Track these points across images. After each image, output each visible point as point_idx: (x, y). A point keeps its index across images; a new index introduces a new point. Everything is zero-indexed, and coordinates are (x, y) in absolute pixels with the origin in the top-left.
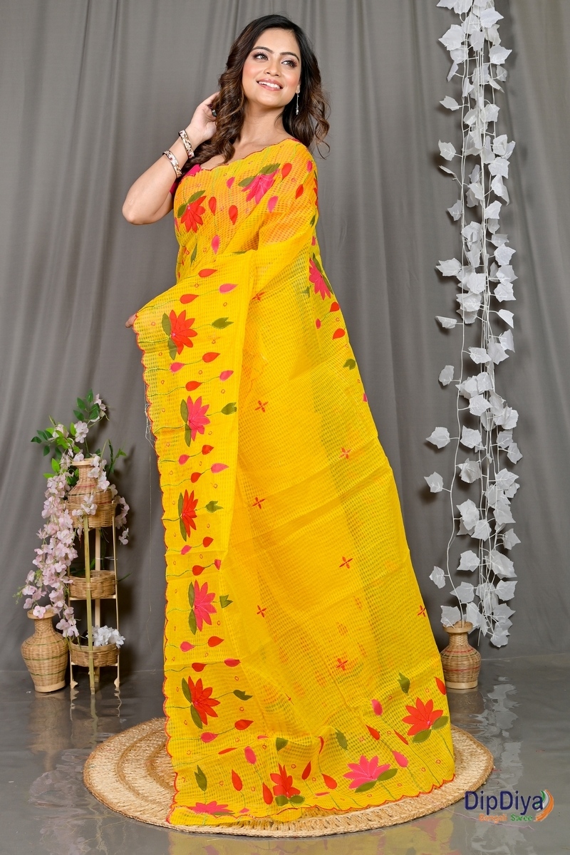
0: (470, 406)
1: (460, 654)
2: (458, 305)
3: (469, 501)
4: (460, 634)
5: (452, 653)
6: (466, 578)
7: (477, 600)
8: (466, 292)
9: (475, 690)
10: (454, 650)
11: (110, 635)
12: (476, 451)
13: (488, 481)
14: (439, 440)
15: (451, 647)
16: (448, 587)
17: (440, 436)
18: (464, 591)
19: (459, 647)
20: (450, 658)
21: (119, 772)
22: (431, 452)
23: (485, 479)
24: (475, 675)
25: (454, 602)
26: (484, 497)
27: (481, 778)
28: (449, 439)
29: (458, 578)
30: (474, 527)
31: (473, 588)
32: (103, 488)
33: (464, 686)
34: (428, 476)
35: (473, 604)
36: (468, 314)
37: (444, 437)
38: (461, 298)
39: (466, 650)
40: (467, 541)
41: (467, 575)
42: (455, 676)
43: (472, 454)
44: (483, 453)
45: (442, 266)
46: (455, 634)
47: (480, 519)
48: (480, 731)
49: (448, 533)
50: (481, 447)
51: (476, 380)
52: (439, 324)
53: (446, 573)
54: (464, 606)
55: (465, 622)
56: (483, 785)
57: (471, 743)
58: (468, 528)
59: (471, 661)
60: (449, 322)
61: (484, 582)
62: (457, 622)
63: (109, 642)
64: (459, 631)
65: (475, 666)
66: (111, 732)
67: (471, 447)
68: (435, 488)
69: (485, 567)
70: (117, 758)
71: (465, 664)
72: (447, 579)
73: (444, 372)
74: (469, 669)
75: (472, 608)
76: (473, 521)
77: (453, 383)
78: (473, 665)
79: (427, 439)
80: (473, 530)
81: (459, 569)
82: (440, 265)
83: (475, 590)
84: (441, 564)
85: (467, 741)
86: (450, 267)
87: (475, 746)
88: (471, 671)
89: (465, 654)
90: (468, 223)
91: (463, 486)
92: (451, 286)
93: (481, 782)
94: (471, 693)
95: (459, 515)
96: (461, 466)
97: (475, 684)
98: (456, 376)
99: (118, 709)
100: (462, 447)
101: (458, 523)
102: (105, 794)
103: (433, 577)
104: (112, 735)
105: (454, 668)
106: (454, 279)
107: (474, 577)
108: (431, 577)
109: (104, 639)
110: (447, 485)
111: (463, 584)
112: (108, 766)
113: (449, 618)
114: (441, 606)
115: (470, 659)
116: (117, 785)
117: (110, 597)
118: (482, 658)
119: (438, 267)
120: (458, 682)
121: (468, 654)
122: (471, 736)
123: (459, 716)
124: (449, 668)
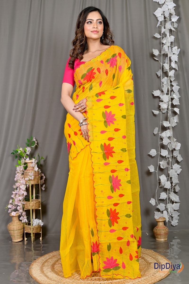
0: (163, 142)
1: (161, 229)
2: (160, 106)
3: (163, 175)
4: (161, 222)
5: (158, 228)
6: (162, 202)
7: (166, 209)
8: (162, 101)
9: (166, 241)
10: (159, 227)
11: (38, 222)
12: (166, 157)
13: (170, 168)
14: (153, 153)
16: (157, 205)
17: (153, 152)
18: (161, 206)
19: (161, 226)
20: (158, 230)
21: (41, 270)
22: (150, 158)
23: (169, 167)
24: (166, 236)
25: (158, 210)
26: (169, 174)
27: (168, 272)
28: (156, 153)
29: (160, 201)
30: (165, 184)
31: (164, 205)
32: (36, 170)
33: (162, 240)
34: (149, 166)
35: (165, 211)
36: (163, 109)
37: (154, 153)
38: (161, 104)
39: (163, 227)
40: (163, 189)
42: (159, 236)
43: (165, 159)
44: (168, 158)
46: (159, 222)
47: (167, 181)
48: (168, 256)
49: (156, 186)
50: (168, 156)
51: (166, 132)
52: (153, 113)
53: (156, 200)
54: (162, 212)
55: (163, 217)
56: (169, 274)
57: (165, 260)
58: (163, 184)
59: (165, 231)
60: (156, 112)
61: (169, 203)
62: (160, 217)
63: (38, 225)
64: (161, 220)
65: (166, 233)
66: (38, 256)
67: (164, 156)
68: (151, 170)
69: (169, 198)
70: (41, 265)
71: (163, 232)
72: (156, 202)
73: (155, 130)
74: (164, 234)
75: (165, 212)
76: (165, 182)
77: (158, 134)
78: (166, 232)
79: (149, 153)
80: (165, 185)
81: (160, 198)
82: (153, 92)
83: (165, 207)
84: (154, 197)
85: (164, 259)
86: (157, 93)
88: (165, 235)
89: (163, 229)
90: (163, 78)
91: (161, 170)
92: (157, 100)
93: (168, 274)
95: (160, 180)
96: (160, 163)
97: (166, 239)
98: (158, 131)
99: (41, 248)
100: (161, 156)
101: (160, 183)
102: (37, 278)
103: (151, 202)
104: (39, 257)
105: (159, 233)
106: (158, 97)
107: (165, 202)
108: (150, 202)
109: (36, 223)
110: (155, 169)
111: (161, 204)
112: (38, 268)
113: (157, 216)
114: (155, 212)
115: (165, 230)
116: (41, 274)
117: (39, 209)
118: (169, 230)
119: (153, 93)
120: (161, 238)
121: (164, 229)
122: (165, 257)
123: (161, 250)
124: (157, 233)
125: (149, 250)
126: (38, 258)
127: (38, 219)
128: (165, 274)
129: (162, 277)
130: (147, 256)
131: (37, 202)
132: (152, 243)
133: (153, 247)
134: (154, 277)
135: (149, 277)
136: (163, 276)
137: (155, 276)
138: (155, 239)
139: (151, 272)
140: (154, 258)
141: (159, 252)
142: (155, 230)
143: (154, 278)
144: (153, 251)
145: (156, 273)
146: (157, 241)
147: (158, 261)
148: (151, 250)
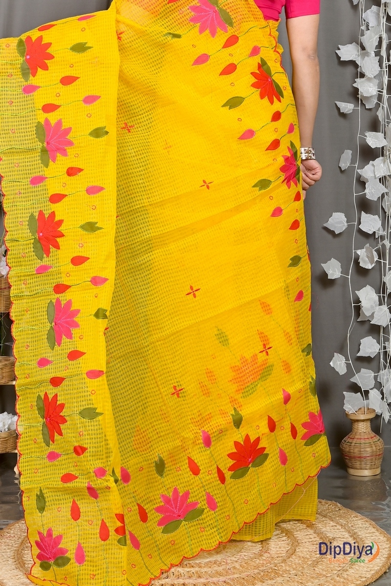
0: (367, 191)
1: (363, 441)
2: (356, 90)
3: (368, 288)
4: (363, 421)
5: (355, 440)
6: (365, 364)
7: (379, 386)
8: (362, 75)
9: (378, 477)
10: (357, 437)
11: (10, 422)
12: (377, 237)
13: (387, 266)
14: (337, 225)
15: (354, 433)
16: (350, 373)
17: (338, 221)
18: (364, 378)
19: (362, 434)
20: (353, 444)
21: (18, 559)
22: (330, 237)
23: (385, 264)
24: (378, 462)
25: (355, 388)
26: (384, 283)
27: (383, 566)
28: (346, 224)
29: (359, 364)
30: (373, 313)
31: (373, 374)
32: (3, 274)
33: (367, 473)
34: (325, 262)
35: (375, 390)
36: (367, 98)
37: (341, 222)
38: (359, 84)
39: (369, 436)
40: (367, 326)
41: (367, 361)
42: (358, 463)
43: (371, 240)
44: (382, 238)
45: (341, 50)
46: (358, 421)
47: (380, 304)
48: (383, 518)
49: (347, 318)
50: (381, 233)
51: (373, 165)
52: (338, 109)
53: (347, 359)
54: (367, 392)
55: (368, 409)
56: (385, 573)
57: (374, 530)
58: (368, 314)
59: (374, 448)
60: (347, 107)
61: (385, 367)
62: (360, 409)
63: (9, 429)
64: (362, 417)
65: (378, 453)
66: (10, 519)
67: (371, 233)
68: (333, 274)
69: (385, 353)
70: (16, 545)
71: (368, 451)
72: (348, 366)
73: (344, 156)
74: (372, 456)
75: (374, 394)
76: (372, 307)
77: (351, 169)
78: (376, 451)
79: (325, 225)
80: (372, 316)
81: (359, 355)
82: (339, 49)
83: (376, 378)
84: (342, 350)
85: (370, 528)
86: (348, 52)
87: (377, 534)
88: (374, 458)
89: (367, 441)
90: (368, 8)
91: (362, 272)
92: (350, 70)
93: (384, 570)
94: (374, 480)
95: (358, 301)
96: (359, 252)
97: (378, 471)
98: (353, 161)
99: (18, 496)
100: (361, 232)
101: (358, 309)
102: (4, 581)
103: (334, 363)
104: (12, 522)
105: (357, 454)
106: (353, 63)
107: (374, 363)
108: (331, 363)
109: (4, 426)
110: (345, 271)
111: (363, 370)
112: (7, 552)
113: (351, 404)
114: (344, 393)
115: (373, 446)
116: (16, 572)
117: (10, 383)
118: (385, 445)
119: (337, 51)
120: (361, 469)
121: (371, 441)
122: (374, 523)
123: (361, 503)
124: (352, 455)
125: (329, 502)
126: (7, 524)
127: (9, 413)
128: (373, 572)
129: (364, 579)
130: (324, 519)
131: (6, 364)
132: (338, 483)
133: (340, 492)
134: (342, 580)
135: (329, 579)
136: (369, 576)
137: (346, 576)
138: (347, 471)
139: (332, 566)
140: (342, 526)
141: (358, 509)
142: (345, 446)
143: (343, 582)
144: (338, 504)
145: (347, 567)
146: (352, 478)
147: (355, 534)
148: (334, 502)
